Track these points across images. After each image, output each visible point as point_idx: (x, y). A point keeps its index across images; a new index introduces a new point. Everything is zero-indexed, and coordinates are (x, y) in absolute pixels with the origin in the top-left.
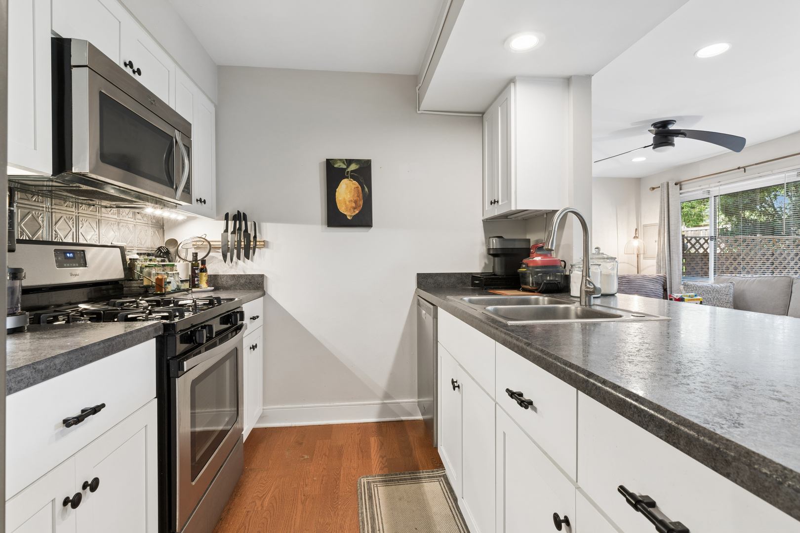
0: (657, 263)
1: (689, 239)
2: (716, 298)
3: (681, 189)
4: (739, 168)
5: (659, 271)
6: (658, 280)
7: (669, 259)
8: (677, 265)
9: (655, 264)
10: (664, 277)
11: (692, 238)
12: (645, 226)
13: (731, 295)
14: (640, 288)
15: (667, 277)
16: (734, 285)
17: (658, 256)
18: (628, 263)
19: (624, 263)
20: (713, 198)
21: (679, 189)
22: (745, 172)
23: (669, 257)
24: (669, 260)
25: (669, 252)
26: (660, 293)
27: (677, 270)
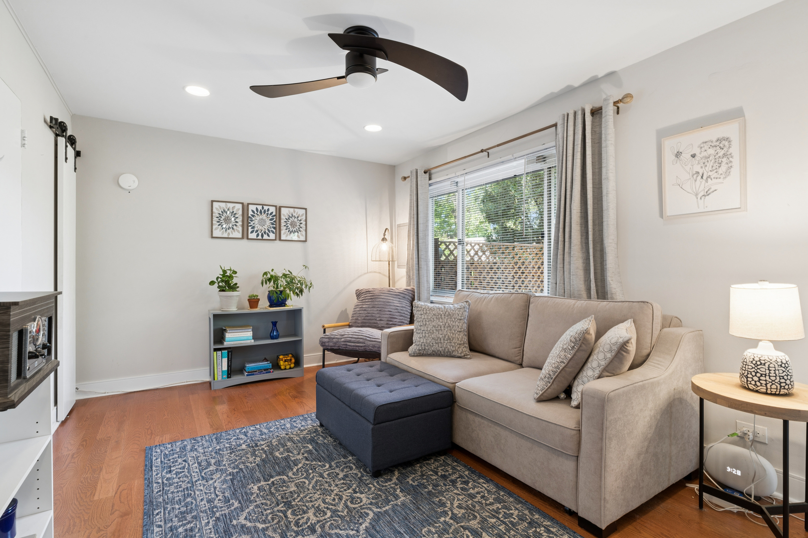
0: (407, 273)
1: (473, 245)
2: (447, 324)
3: (430, 179)
4: (482, 151)
5: (409, 284)
6: (405, 294)
7: (417, 268)
8: (425, 275)
9: (405, 274)
10: (412, 291)
11: (476, 244)
12: (399, 226)
13: (465, 321)
14: (384, 306)
15: (416, 291)
16: (469, 305)
17: (407, 264)
18: (380, 273)
19: (375, 272)
20: (461, 192)
21: (428, 178)
22: (488, 157)
23: (417, 265)
24: (417, 270)
25: (417, 259)
26: (406, 312)
27: (426, 282)
